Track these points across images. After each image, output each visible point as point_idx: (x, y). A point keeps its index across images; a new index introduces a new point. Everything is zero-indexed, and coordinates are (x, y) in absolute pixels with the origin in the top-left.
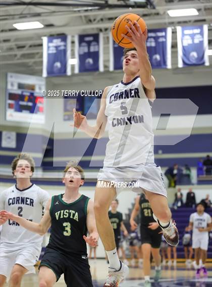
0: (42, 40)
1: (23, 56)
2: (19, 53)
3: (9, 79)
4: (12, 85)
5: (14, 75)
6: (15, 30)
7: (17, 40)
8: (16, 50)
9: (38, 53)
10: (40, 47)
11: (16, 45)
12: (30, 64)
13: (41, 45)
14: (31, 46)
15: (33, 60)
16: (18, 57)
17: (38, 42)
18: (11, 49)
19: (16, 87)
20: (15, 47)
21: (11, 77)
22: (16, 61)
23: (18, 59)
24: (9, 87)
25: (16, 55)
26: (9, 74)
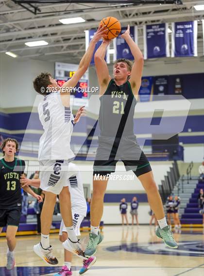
0: (85, 33)
1: (69, 47)
2: (66, 44)
3: (57, 68)
4: (60, 73)
5: (60, 64)
6: (61, 24)
7: (62, 33)
8: (62, 42)
9: (82, 45)
10: (83, 40)
11: (62, 38)
12: (75, 54)
13: (84, 37)
14: (75, 39)
15: (77, 51)
16: (65, 48)
17: (81, 35)
18: (58, 41)
19: (63, 75)
20: (61, 39)
21: (59, 66)
22: (62, 52)
23: (64, 50)
24: (57, 75)
25: (62, 47)
26: (57, 64)
